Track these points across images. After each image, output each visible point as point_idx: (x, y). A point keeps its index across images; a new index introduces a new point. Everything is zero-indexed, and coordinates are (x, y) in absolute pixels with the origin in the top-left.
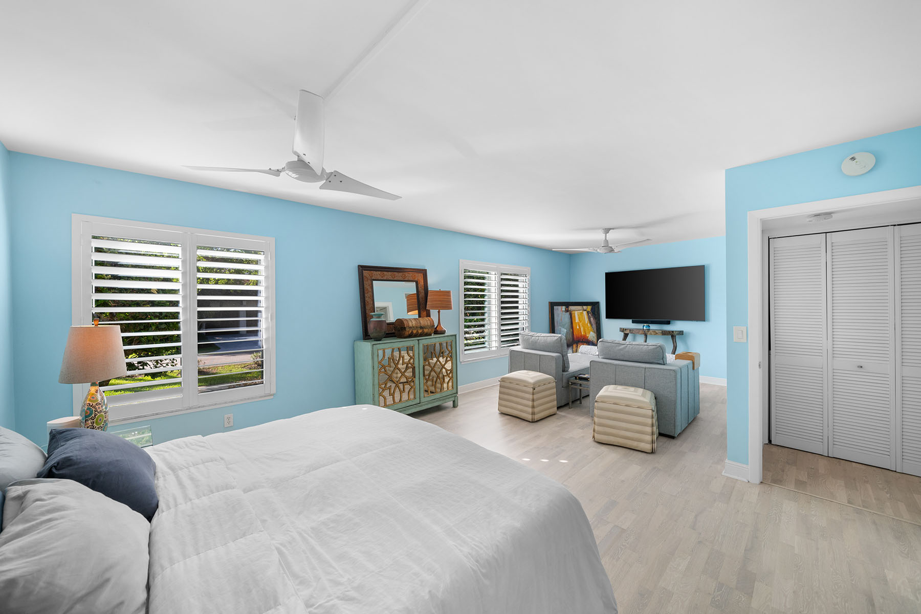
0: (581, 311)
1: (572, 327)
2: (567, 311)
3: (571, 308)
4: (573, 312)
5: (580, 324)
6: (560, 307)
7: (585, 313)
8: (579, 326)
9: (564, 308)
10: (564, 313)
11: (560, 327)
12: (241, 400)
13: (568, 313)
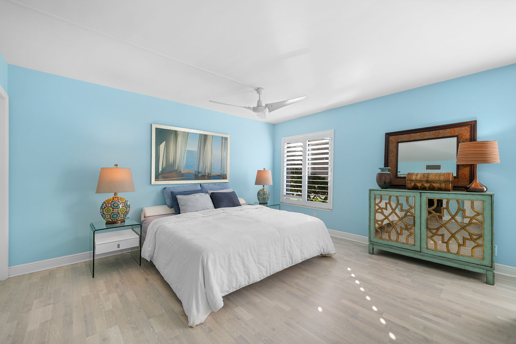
12: (320, 208)
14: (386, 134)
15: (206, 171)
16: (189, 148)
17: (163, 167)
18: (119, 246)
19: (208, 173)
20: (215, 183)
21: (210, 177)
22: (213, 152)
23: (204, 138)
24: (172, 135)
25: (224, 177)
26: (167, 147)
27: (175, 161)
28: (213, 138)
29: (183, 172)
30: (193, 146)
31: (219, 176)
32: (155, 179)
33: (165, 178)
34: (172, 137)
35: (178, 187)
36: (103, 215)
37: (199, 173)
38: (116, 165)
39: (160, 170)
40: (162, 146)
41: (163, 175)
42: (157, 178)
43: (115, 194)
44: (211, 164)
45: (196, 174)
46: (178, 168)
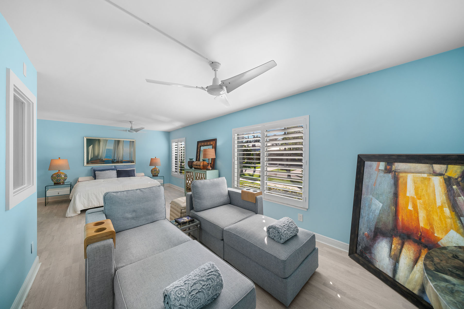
0: (425, 175)
1: (396, 204)
2: (388, 171)
3: (399, 166)
4: (401, 175)
5: (419, 202)
6: (374, 164)
7: (437, 182)
8: (415, 206)
9: (382, 165)
10: (382, 174)
11: (371, 196)
13: (390, 175)
14: (198, 142)
15: (120, 159)
16: (107, 148)
17: (91, 157)
18: (59, 193)
19: (121, 160)
20: (125, 165)
21: (122, 162)
22: (124, 149)
23: (118, 142)
24: (97, 142)
25: (132, 162)
26: (93, 148)
27: (98, 155)
28: (123, 142)
29: (104, 159)
30: (111, 147)
31: (129, 161)
32: (87, 163)
33: (93, 163)
34: (97, 143)
35: (100, 167)
36: (52, 180)
37: (114, 160)
38: (60, 158)
39: (90, 159)
40: (91, 147)
41: (91, 161)
42: (88, 163)
43: (59, 171)
44: (123, 155)
45: (112, 161)
46: (101, 158)
